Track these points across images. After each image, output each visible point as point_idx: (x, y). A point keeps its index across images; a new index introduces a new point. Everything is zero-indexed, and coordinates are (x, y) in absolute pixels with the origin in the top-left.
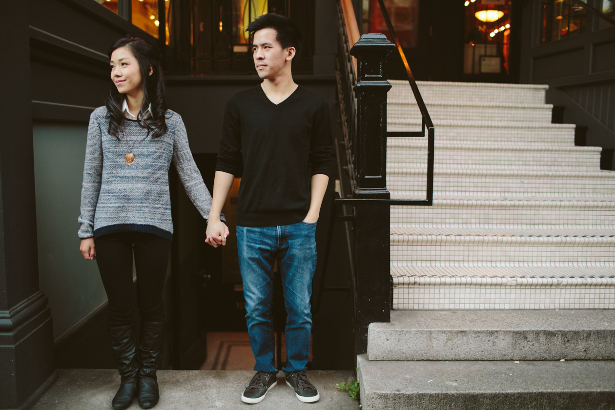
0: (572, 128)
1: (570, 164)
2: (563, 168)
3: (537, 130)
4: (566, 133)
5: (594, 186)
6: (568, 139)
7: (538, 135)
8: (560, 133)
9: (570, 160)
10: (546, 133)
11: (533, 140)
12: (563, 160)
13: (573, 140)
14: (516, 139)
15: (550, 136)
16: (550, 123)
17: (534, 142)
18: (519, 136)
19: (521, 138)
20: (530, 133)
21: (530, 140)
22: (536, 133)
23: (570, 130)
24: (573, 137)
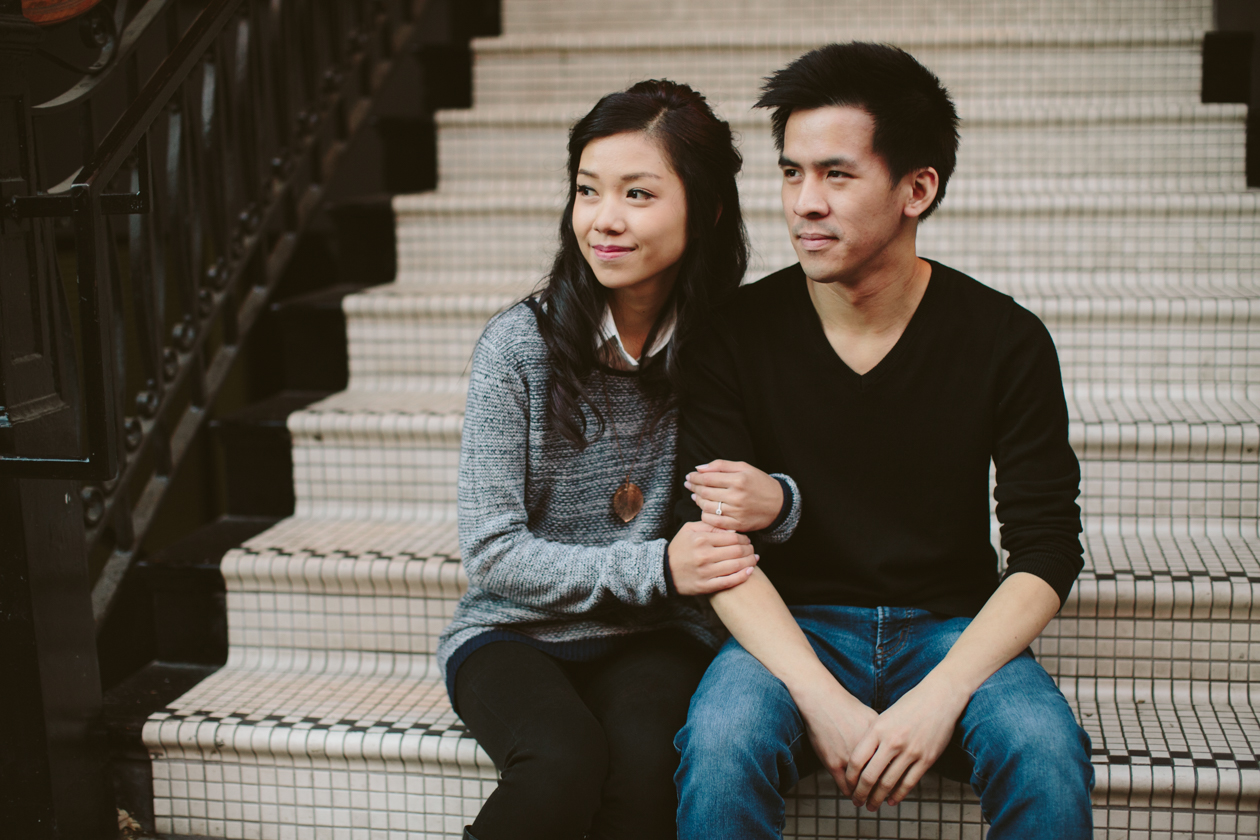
0: (1233, 119)
1: (1172, 262)
2: (1145, 279)
3: (1091, 129)
4: (1212, 138)
5: (1205, 356)
6: (1219, 159)
7: (1098, 147)
8: (1185, 139)
9: (1173, 247)
10: (1131, 140)
11: (1079, 168)
12: (1144, 247)
13: (1241, 166)
14: (1013, 168)
15: (1146, 154)
16: (1196, 99)
17: (1085, 175)
18: (1025, 154)
19: (1032, 161)
20: (1065, 141)
21: (1065, 169)
22: (1092, 140)
23: (1225, 126)
24: (1241, 153)
